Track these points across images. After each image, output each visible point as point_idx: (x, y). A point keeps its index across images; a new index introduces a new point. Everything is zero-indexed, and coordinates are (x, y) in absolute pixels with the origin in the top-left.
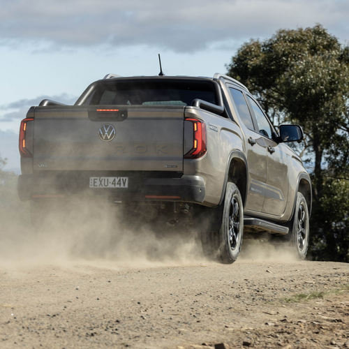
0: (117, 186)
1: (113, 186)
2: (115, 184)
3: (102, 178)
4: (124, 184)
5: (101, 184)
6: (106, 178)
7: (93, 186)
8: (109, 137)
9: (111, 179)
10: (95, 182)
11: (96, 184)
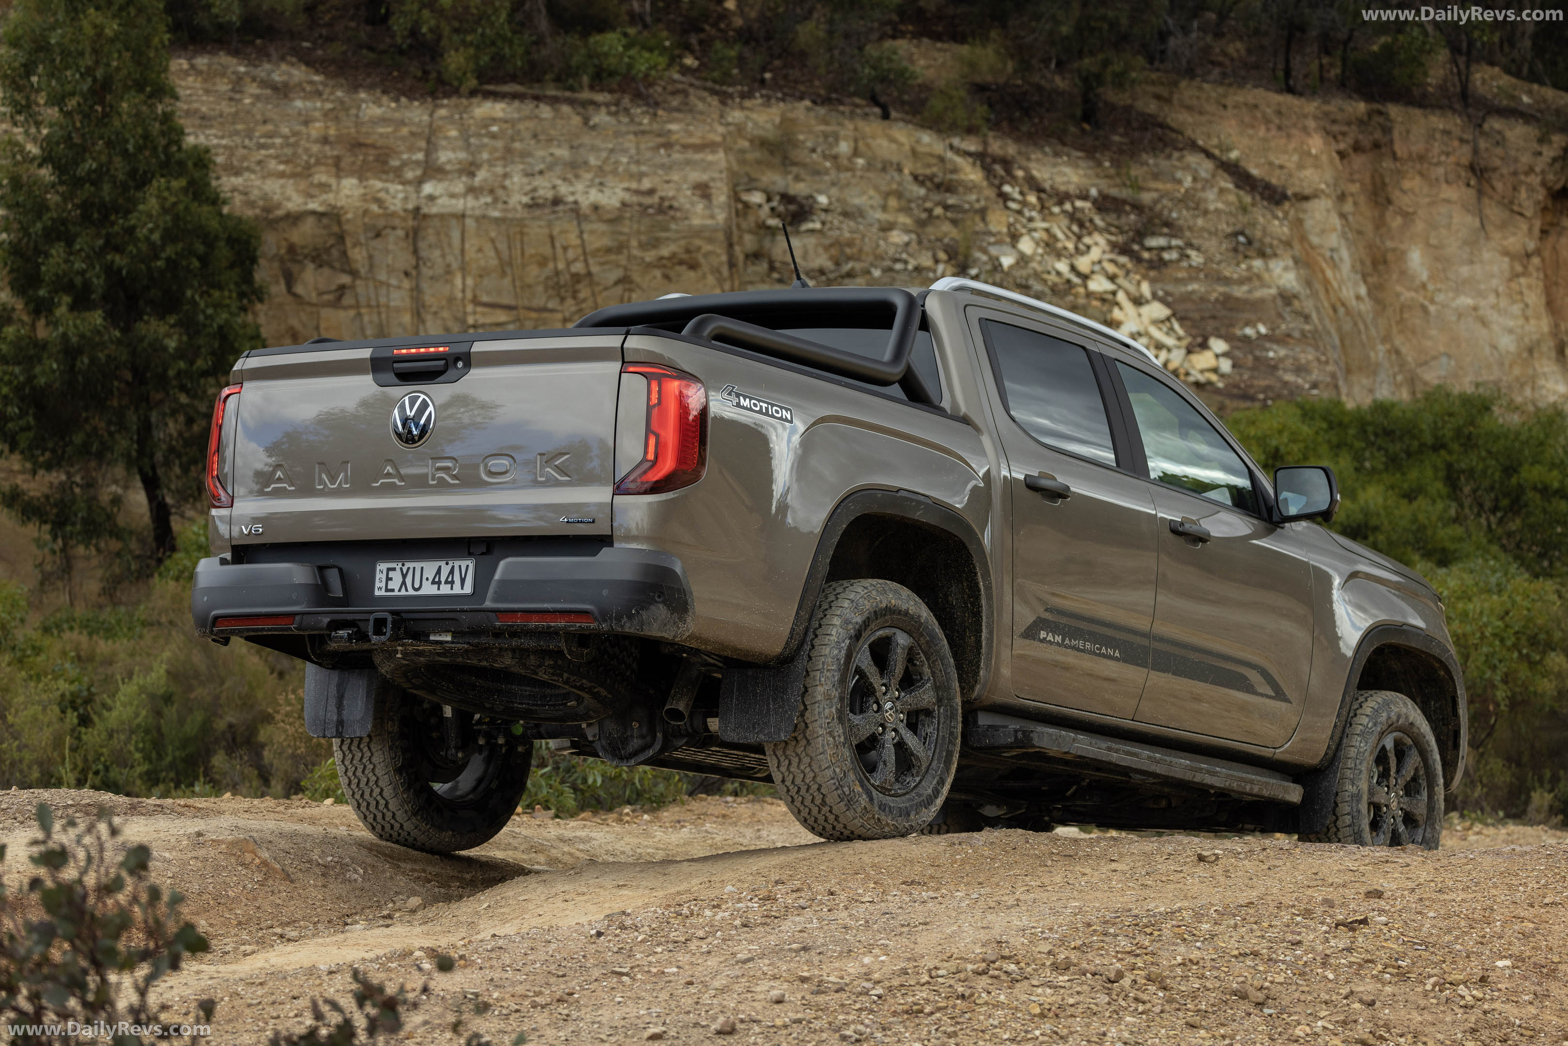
0: (445, 590)
2: (439, 583)
3: (407, 565)
4: (463, 581)
5: (404, 583)
6: (418, 565)
7: (383, 593)
10: (389, 579)
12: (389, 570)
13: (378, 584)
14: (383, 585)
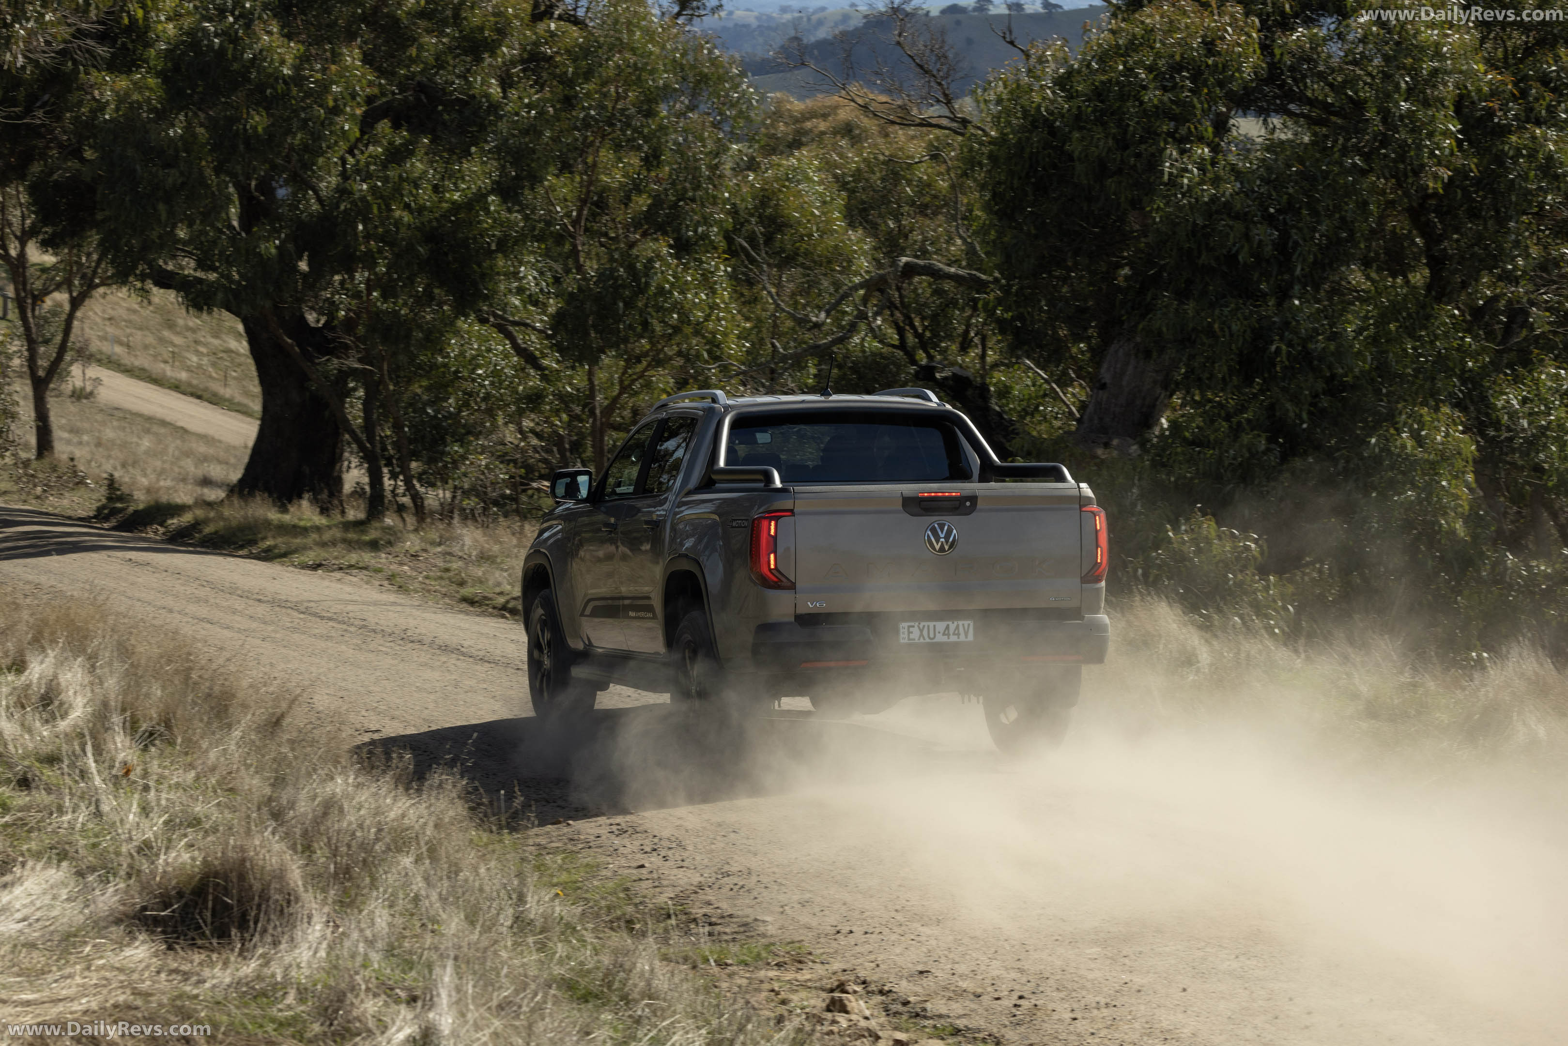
0: (953, 638)
1: (945, 639)
2: (948, 635)
3: (922, 624)
5: (921, 635)
6: (931, 624)
7: (906, 641)
8: (947, 547)
9: (941, 626)
10: (909, 633)
11: (912, 636)
12: (909, 627)
13: (902, 636)
14: (906, 636)
